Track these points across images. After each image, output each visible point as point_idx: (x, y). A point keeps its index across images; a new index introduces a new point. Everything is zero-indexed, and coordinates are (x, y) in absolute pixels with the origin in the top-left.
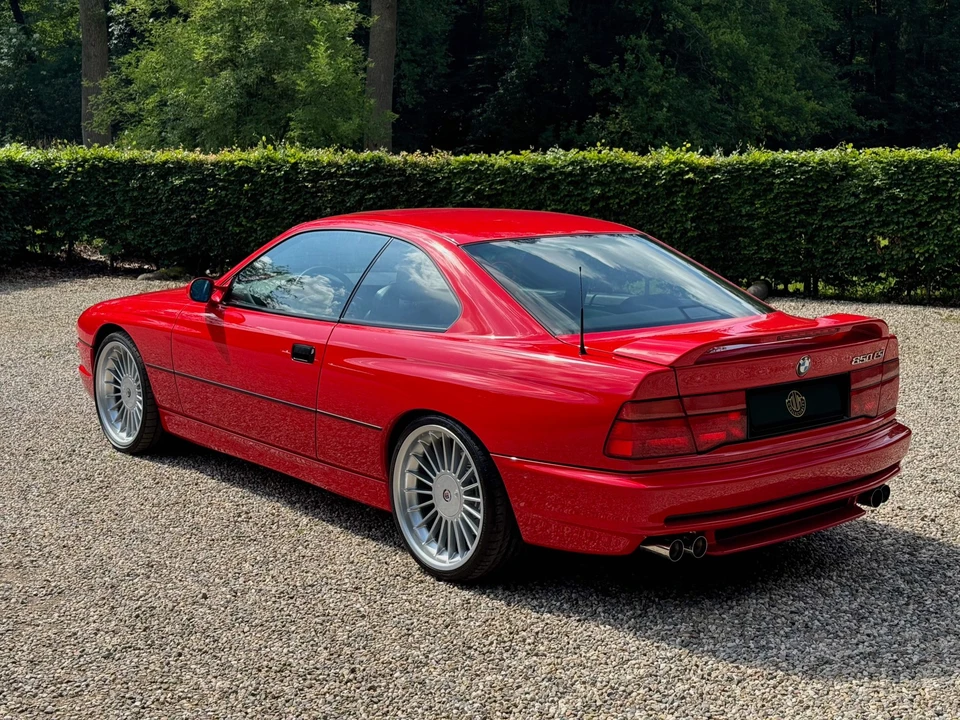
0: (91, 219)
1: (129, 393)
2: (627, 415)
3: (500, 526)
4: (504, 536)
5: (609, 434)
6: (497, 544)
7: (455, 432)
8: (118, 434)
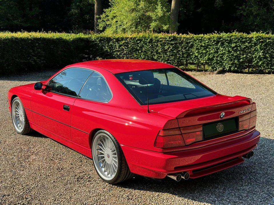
0: (99, 53)
1: (21, 116)
2: (161, 134)
3: (123, 167)
4: (125, 170)
5: (156, 140)
6: (123, 172)
7: (109, 136)
8: (18, 128)
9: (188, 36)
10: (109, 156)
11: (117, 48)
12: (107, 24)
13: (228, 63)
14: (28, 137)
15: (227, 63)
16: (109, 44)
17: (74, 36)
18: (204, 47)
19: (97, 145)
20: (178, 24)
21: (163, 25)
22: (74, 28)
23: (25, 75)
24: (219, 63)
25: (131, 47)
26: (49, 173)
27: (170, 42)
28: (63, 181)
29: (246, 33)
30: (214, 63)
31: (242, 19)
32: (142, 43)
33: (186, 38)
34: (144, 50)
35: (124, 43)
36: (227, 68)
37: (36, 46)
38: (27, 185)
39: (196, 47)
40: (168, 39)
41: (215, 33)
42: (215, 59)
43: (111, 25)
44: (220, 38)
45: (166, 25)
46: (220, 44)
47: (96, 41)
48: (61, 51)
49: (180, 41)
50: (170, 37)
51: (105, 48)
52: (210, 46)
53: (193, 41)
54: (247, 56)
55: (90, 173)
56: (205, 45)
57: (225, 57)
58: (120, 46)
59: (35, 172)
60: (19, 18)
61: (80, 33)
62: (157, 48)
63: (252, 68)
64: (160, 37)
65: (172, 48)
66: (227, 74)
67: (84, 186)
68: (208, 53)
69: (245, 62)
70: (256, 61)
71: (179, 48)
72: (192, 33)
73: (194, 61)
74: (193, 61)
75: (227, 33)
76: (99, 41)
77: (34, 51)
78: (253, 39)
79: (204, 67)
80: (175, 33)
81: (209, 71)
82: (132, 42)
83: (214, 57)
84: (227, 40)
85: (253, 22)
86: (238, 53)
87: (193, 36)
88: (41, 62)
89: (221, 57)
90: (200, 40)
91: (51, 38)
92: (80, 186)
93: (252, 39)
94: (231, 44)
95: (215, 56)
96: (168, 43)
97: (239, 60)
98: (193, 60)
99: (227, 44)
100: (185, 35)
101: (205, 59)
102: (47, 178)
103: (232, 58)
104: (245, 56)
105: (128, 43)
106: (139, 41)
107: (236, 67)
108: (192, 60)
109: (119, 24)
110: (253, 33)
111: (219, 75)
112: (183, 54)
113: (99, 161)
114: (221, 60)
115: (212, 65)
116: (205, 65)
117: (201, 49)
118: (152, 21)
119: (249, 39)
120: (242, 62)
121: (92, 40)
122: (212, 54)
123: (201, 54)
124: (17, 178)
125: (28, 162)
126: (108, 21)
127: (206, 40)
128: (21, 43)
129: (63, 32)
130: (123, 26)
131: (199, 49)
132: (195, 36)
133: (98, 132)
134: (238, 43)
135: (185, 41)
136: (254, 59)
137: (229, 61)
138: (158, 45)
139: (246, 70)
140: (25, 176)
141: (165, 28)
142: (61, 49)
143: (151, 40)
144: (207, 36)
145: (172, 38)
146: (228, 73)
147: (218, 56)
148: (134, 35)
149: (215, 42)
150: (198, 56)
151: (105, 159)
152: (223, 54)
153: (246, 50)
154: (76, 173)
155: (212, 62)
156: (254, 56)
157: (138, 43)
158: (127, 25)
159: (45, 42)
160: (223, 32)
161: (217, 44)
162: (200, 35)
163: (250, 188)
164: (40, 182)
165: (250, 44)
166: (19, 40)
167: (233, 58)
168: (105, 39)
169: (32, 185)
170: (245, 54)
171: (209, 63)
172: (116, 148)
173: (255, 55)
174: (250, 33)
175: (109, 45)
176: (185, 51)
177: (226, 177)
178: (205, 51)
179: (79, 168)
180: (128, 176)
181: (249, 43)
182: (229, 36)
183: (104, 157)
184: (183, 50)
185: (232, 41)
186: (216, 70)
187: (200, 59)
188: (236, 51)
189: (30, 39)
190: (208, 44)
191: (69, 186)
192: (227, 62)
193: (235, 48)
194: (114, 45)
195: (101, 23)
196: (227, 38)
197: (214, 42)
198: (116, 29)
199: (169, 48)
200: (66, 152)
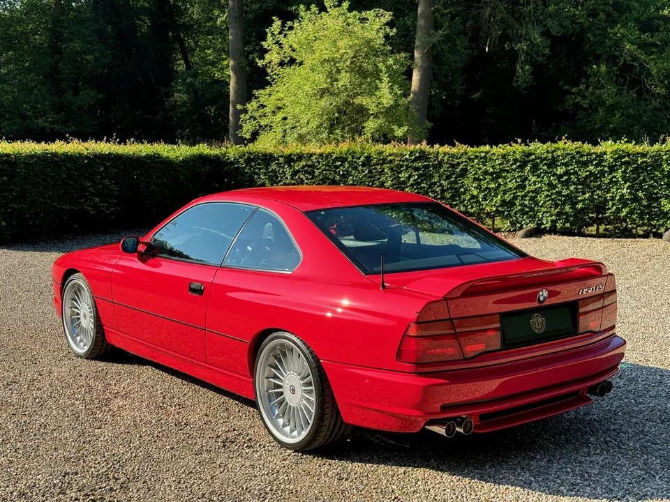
1: (85, 316)
2: (412, 332)
3: (328, 411)
4: (331, 418)
5: (400, 346)
6: (326, 423)
7: (295, 344)
8: (77, 345)
9: (454, 150)
10: (293, 390)
11: (287, 178)
12: (262, 124)
13: (550, 212)
14: (101, 364)
15: (547, 212)
16: (268, 169)
17: (187, 151)
18: (492, 174)
19: (268, 368)
20: (429, 125)
21: (395, 127)
22: (179, 136)
23: (71, 240)
24: (527, 213)
25: (319, 175)
26: (159, 432)
27: (411, 162)
28: (191, 447)
29: (589, 143)
30: (516, 213)
31: (579, 116)
32: (347, 165)
33: (449, 154)
34: (351, 182)
35: (304, 167)
36: (547, 223)
37: (100, 173)
38: (114, 455)
39: (474, 175)
40: (407, 157)
41: (517, 143)
42: (517, 202)
43: (271, 126)
44: (530, 154)
45: (400, 126)
46: (529, 168)
47: (238, 162)
48: (156, 185)
49: (435, 160)
50: (411, 152)
51: (259, 178)
52: (507, 173)
53: (466, 162)
54: (593, 195)
55: (251, 432)
56: (494, 169)
57: (541, 199)
58: (295, 173)
59: (126, 431)
60: (49, 114)
61: (201, 145)
62: (383, 178)
63: (606, 225)
64: (388, 151)
65: (416, 177)
66: (547, 237)
67: (239, 455)
68: (502, 188)
69: (589, 209)
70: (615, 208)
71: (433, 177)
72: (463, 142)
73: (470, 207)
74: (466, 209)
75: (544, 143)
76: (244, 161)
77: (94, 184)
78: (605, 156)
79: (493, 222)
80: (424, 143)
81: (505, 231)
82: (323, 165)
83: (515, 198)
84: (545, 159)
85: (604, 122)
86: (572, 188)
87: (465, 150)
88: (109, 210)
89: (532, 199)
90: (481, 158)
91: (134, 154)
92: (231, 456)
93: (603, 157)
94: (556, 168)
95: (518, 196)
96: (407, 166)
97: (574, 204)
98: (468, 206)
99: (545, 167)
100: (446, 148)
101: (496, 202)
102: (155, 442)
103: (559, 200)
104: (587, 195)
105: (312, 166)
106: (339, 161)
107: (567, 221)
108: (464, 206)
109: (290, 124)
110: (606, 142)
111: (528, 239)
112: (443, 191)
113: (270, 403)
114: (533, 205)
115: (511, 217)
116: (494, 216)
117: (485, 179)
118: (369, 118)
119: (597, 156)
120: (582, 209)
121: (228, 159)
122: (511, 191)
123: (485, 190)
124: (90, 441)
125: (108, 412)
126: (265, 118)
127: (496, 159)
128: (66, 166)
129: (160, 143)
130: (299, 128)
131: (481, 180)
132: (470, 149)
133: (270, 337)
134: (572, 165)
135: (448, 160)
136: (610, 203)
137: (551, 207)
138: (383, 171)
139: (593, 229)
140: (105, 438)
141: (399, 132)
142: (156, 181)
143: (368, 158)
144: (498, 150)
145: (417, 155)
146: (549, 236)
147: (525, 196)
148: (328, 149)
149: (518, 164)
150: (478, 195)
151: (284, 398)
152: (537, 192)
153: (591, 182)
154: (219, 432)
155: (511, 210)
156: (608, 196)
157: (337, 167)
158: (310, 126)
159: (121, 164)
160: (536, 140)
161: (522, 167)
162: (482, 148)
163: (606, 458)
164: (141, 449)
165: (599, 168)
166: (61, 158)
167: (561, 200)
168: (258, 157)
169: (123, 454)
170: (589, 192)
171: (503, 212)
172: (311, 369)
173: (611, 195)
174: (599, 143)
175: (269, 172)
176: (448, 184)
177: (552, 439)
178: (495, 184)
179: (224, 422)
180: (338, 432)
181: (596, 166)
182: (549, 149)
183: (282, 393)
184: (442, 182)
185: (558, 161)
186: (521, 228)
187: (483, 202)
188: (566, 184)
189: (87, 157)
190: (500, 169)
191: (205, 455)
192: (546, 210)
193: (565, 178)
194: (280, 172)
195: (248, 121)
196: (546, 155)
197: (516, 164)
198: (284, 137)
199: (409, 178)
200: (191, 393)
